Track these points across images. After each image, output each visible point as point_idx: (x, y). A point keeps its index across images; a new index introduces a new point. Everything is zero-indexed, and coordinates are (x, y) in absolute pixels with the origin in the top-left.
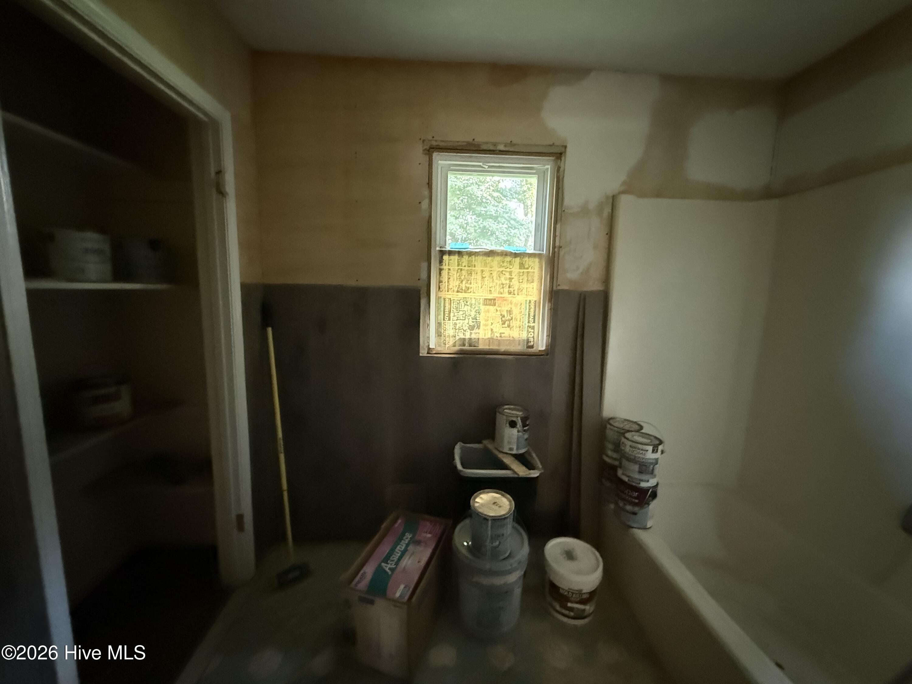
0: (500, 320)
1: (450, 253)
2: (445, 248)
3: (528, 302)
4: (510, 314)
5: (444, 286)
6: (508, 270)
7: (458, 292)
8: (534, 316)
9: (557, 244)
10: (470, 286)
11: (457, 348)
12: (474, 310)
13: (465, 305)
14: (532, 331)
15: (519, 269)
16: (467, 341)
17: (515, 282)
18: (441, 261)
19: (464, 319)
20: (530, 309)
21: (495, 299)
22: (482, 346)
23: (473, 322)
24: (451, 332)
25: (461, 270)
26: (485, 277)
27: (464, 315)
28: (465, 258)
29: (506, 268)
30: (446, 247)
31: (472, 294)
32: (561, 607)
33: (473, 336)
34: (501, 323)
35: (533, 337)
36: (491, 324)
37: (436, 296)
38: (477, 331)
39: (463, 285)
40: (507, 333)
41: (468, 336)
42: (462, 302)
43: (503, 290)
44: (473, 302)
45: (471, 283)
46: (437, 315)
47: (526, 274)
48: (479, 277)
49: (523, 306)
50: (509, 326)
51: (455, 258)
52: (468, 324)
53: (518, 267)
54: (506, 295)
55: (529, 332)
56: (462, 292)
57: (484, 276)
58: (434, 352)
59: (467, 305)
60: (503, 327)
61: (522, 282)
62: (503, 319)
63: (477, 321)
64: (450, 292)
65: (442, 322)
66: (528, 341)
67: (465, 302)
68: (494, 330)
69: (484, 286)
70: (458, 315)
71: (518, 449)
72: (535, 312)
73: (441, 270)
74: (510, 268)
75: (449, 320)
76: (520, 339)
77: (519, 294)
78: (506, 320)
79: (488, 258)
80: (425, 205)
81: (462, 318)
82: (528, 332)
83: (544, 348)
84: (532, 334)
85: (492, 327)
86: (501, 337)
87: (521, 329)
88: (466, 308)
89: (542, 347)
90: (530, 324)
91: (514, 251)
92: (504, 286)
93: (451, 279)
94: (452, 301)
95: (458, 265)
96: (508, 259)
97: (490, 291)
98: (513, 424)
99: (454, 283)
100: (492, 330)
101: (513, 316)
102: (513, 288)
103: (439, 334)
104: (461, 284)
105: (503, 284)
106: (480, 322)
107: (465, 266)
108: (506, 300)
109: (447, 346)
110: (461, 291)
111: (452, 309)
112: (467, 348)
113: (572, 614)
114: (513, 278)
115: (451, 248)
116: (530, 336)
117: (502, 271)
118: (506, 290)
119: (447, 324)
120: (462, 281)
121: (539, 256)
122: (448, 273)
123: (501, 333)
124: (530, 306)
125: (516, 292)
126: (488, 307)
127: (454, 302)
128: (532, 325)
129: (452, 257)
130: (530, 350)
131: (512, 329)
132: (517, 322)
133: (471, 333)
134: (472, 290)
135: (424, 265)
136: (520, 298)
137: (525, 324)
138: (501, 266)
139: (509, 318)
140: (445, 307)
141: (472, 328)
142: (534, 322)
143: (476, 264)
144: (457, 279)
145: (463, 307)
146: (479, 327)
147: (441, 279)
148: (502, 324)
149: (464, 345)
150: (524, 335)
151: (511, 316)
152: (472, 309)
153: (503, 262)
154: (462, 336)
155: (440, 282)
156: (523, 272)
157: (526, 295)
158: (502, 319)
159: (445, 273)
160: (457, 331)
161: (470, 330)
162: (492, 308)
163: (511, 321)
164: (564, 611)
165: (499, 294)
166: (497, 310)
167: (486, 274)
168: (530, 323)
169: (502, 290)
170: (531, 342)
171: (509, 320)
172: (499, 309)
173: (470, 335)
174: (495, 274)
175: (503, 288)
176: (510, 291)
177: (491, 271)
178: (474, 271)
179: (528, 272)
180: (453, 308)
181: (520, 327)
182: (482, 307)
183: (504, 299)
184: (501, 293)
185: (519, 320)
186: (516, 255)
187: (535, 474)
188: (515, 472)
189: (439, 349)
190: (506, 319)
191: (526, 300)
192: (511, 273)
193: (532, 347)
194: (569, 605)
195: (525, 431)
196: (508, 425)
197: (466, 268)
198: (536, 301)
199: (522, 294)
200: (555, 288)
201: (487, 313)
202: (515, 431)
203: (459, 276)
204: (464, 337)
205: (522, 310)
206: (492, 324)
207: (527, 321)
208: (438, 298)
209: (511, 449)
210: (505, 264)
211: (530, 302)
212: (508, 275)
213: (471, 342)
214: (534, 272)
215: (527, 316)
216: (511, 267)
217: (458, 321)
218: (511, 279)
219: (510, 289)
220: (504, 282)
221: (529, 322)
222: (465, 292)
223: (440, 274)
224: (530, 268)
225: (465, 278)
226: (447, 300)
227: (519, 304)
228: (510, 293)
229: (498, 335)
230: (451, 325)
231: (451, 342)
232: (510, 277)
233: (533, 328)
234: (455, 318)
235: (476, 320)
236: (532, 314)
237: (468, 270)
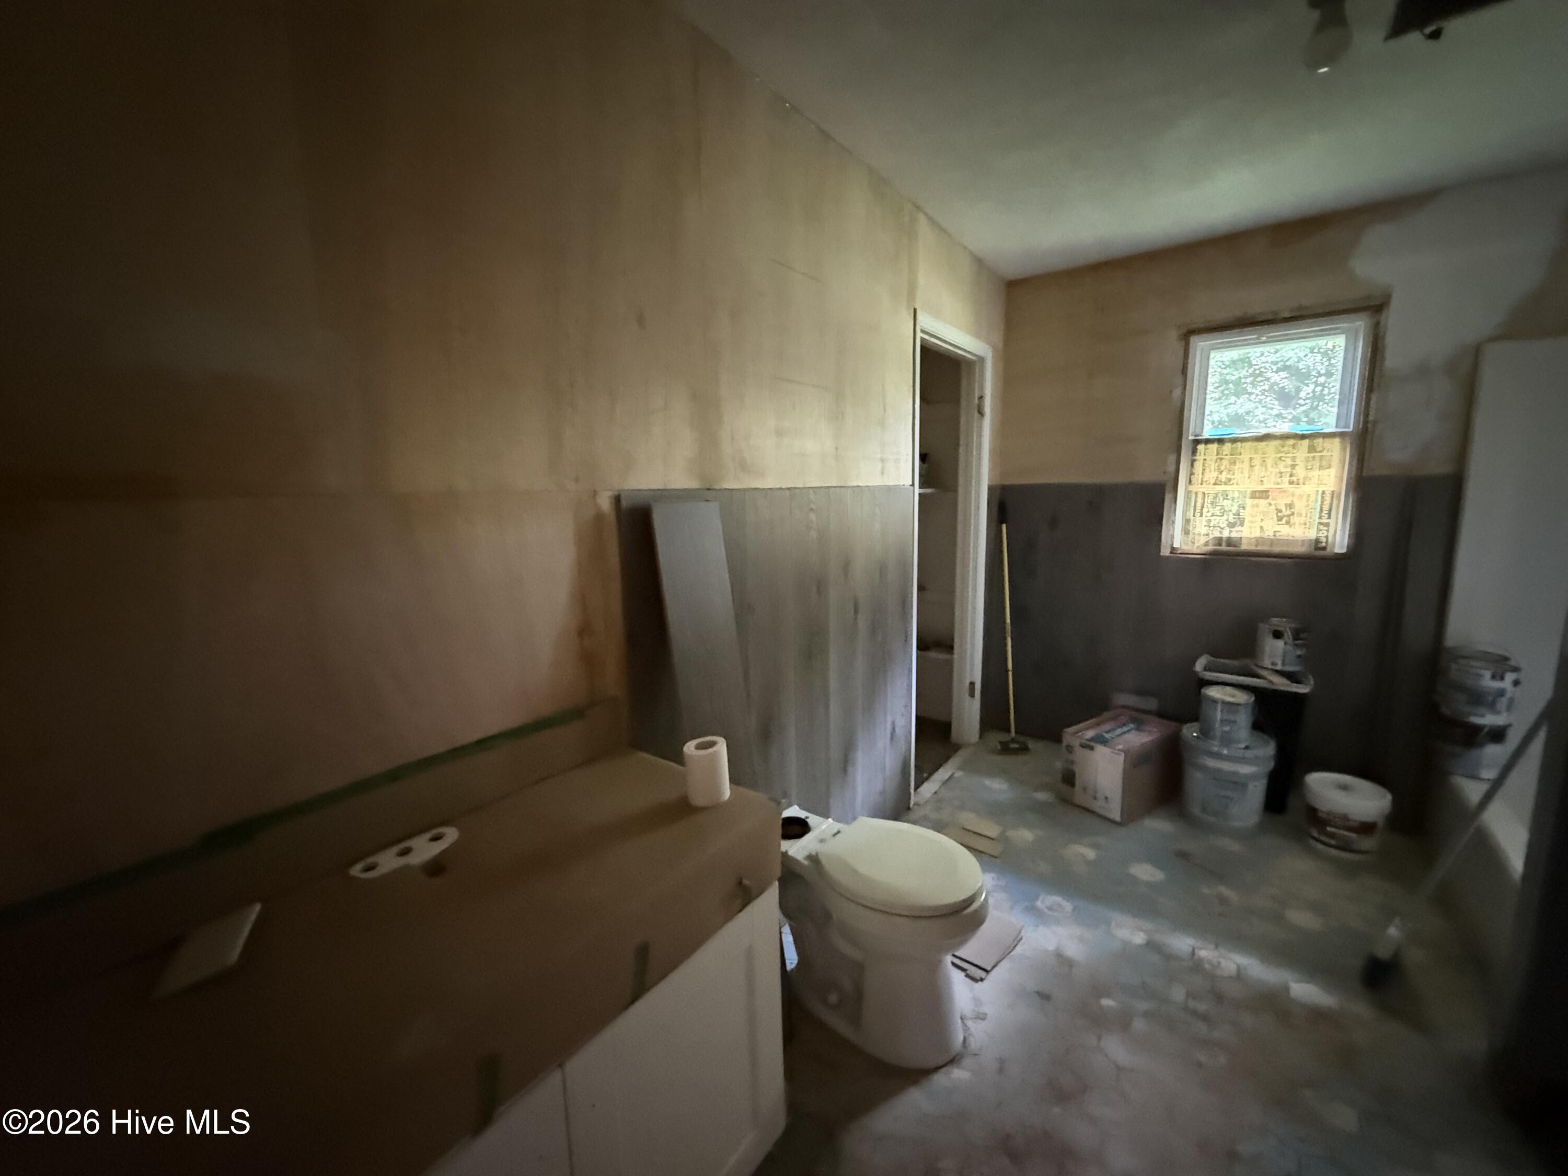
0: (1275, 517)
1: (1208, 441)
2: (1202, 436)
3: (1320, 492)
4: (1291, 508)
5: (1197, 478)
6: (1290, 455)
7: (1215, 484)
8: (1330, 510)
9: (1371, 418)
10: (1233, 477)
11: (1210, 548)
12: (1238, 504)
13: (1224, 499)
14: (1326, 528)
15: (1308, 452)
16: (1224, 539)
17: (1300, 472)
18: (1194, 452)
19: (1221, 514)
20: (1322, 502)
21: (1268, 491)
22: (1244, 547)
23: (1234, 518)
24: (1204, 530)
25: (1221, 459)
26: (1255, 466)
27: (1222, 511)
28: (1227, 447)
29: (1286, 454)
30: (1202, 434)
31: (1235, 486)
32: (1319, 833)
33: (1234, 535)
34: (1275, 519)
35: (1327, 537)
36: (1260, 520)
37: (1186, 489)
38: (1240, 528)
39: (1223, 477)
40: (1285, 532)
41: (1226, 534)
42: (1221, 496)
43: (1282, 480)
44: (1236, 495)
45: (1234, 474)
46: (1185, 512)
47: (1317, 459)
48: (1246, 466)
49: (1312, 498)
50: (1288, 523)
51: (1214, 447)
52: (1227, 520)
53: (1307, 450)
54: (1286, 485)
55: (1321, 530)
56: (1220, 485)
57: (1252, 464)
58: (1179, 552)
59: (1228, 499)
60: (1278, 524)
61: (1311, 469)
62: (1279, 514)
63: (1240, 517)
64: (1204, 485)
65: (1192, 518)
66: (1317, 541)
67: (1225, 495)
68: (1265, 528)
69: (1252, 477)
70: (1214, 510)
71: (1283, 664)
72: (1331, 505)
73: (1193, 461)
74: (1293, 453)
75: (1201, 516)
76: (1305, 538)
77: (1306, 483)
78: (1284, 516)
79: (1260, 443)
80: (1177, 393)
81: (1219, 514)
82: (1319, 530)
83: (1344, 550)
84: (1326, 533)
85: (1262, 524)
86: (1274, 536)
87: (1307, 526)
88: (1225, 503)
89: (1342, 548)
90: (1322, 521)
91: (1302, 431)
92: (1283, 474)
93: (1207, 470)
94: (1206, 495)
95: (1218, 454)
96: (1291, 442)
97: (1262, 481)
98: (1277, 635)
99: (1211, 475)
100: (1261, 528)
101: (1296, 511)
102: (1297, 476)
103: (1186, 532)
104: (1220, 476)
105: (1281, 473)
106: (1244, 518)
107: (1226, 455)
108: (1284, 491)
109: (1196, 545)
110: (1219, 483)
111: (1206, 504)
112: (1224, 548)
113: (1333, 842)
114: (1297, 465)
115: (1210, 435)
116: (1320, 534)
117: (1281, 457)
118: (1286, 479)
119: (1197, 521)
120: (1221, 472)
121: (1342, 435)
122: (1204, 464)
123: (1275, 532)
124: (1323, 497)
125: (1301, 482)
126: (1256, 501)
127: (1208, 496)
128: (1325, 521)
129: (1209, 446)
130: (1322, 553)
131: (1293, 526)
132: (1300, 518)
133: (1231, 532)
134: (1235, 481)
135: (1172, 458)
136: (1308, 489)
137: (1314, 521)
138: (1280, 452)
139: (1288, 512)
140: (1196, 502)
141: (1232, 525)
142: (1329, 518)
143: (1243, 451)
144: (1215, 469)
145: (1221, 501)
146: (1242, 524)
147: (1194, 471)
148: (1278, 521)
149: (1220, 545)
150: (1312, 534)
151: (1292, 510)
152: (1234, 504)
153: (1283, 447)
154: (1217, 534)
155: (1192, 474)
156: (1314, 457)
157: (1318, 484)
158: (1277, 514)
159: (1198, 466)
160: (1211, 528)
161: (1230, 528)
162: (1263, 502)
163: (1291, 517)
164: (1323, 838)
165: (1274, 484)
166: (1270, 504)
167: (1257, 462)
168: (1322, 519)
169: (1279, 480)
170: (1322, 542)
171: (1289, 516)
172: (1273, 502)
173: (1230, 533)
174: (1269, 462)
175: (1281, 477)
176: (1291, 481)
177: (1264, 457)
178: (1239, 459)
179: (1321, 457)
180: (1208, 503)
181: (1305, 524)
182: (1249, 502)
183: (1282, 491)
184: (1278, 484)
185: (1304, 515)
186: (1303, 437)
187: (1302, 689)
188: (1271, 682)
189: (1187, 548)
190: (1284, 514)
191: (1317, 491)
192: (1294, 459)
193: (1324, 548)
194: (1329, 829)
195: (1296, 645)
196: (1271, 635)
197: (1229, 457)
198: (1333, 492)
199: (1310, 484)
200: (1364, 474)
201: (1256, 508)
202: (1280, 643)
203: (1218, 466)
204: (1220, 536)
205: (1310, 503)
206: (1262, 520)
207: (1318, 516)
208: (1188, 493)
209: (1273, 664)
210: (1285, 449)
211: (1323, 492)
212: (1289, 462)
213: (1230, 542)
214: (1332, 455)
215: (1318, 510)
216: (1295, 451)
217: (1213, 518)
218: (1293, 466)
219: (1292, 478)
220: (1283, 470)
221: (1320, 518)
222: (1225, 484)
223: (1192, 465)
224: (1325, 451)
225: (1226, 468)
226: (1200, 496)
227: (1306, 496)
228: (1291, 483)
229: (1271, 534)
230: (1204, 521)
231: (1203, 540)
232: (1292, 463)
233: (1327, 525)
234: (1210, 514)
235: (1239, 515)
236: (1326, 508)
237: (1230, 460)
